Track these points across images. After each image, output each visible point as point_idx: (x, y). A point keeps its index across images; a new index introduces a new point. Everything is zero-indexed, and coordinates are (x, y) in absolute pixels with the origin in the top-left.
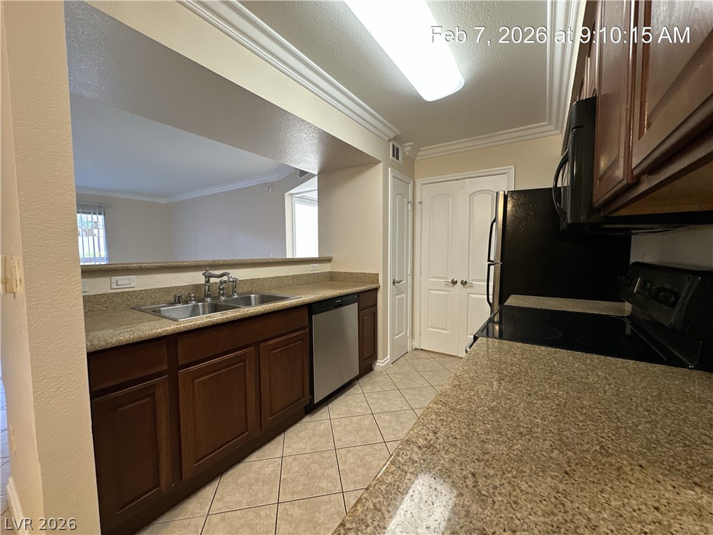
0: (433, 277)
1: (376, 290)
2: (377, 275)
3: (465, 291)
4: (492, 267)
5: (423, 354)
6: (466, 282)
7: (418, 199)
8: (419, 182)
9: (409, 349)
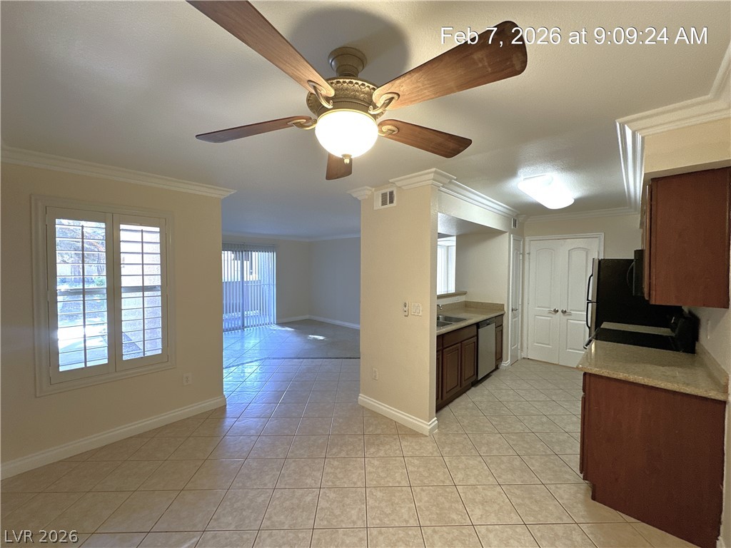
0: (539, 307)
1: (502, 315)
2: (503, 305)
3: (564, 318)
4: (590, 304)
5: (531, 362)
6: (565, 311)
7: (527, 251)
8: (527, 239)
9: (519, 358)
